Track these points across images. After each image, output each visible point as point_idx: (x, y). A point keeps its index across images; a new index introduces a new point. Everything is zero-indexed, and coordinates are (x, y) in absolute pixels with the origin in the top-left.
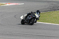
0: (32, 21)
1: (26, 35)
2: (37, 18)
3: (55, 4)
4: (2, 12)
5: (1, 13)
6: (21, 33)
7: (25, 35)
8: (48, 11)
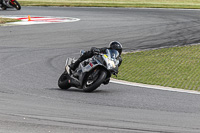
0: (91, 80)
1: (85, 127)
2: (109, 68)
3: (185, 20)
4: (5, 48)
5: (3, 50)
6: (71, 120)
7: (81, 126)
8: (160, 45)
